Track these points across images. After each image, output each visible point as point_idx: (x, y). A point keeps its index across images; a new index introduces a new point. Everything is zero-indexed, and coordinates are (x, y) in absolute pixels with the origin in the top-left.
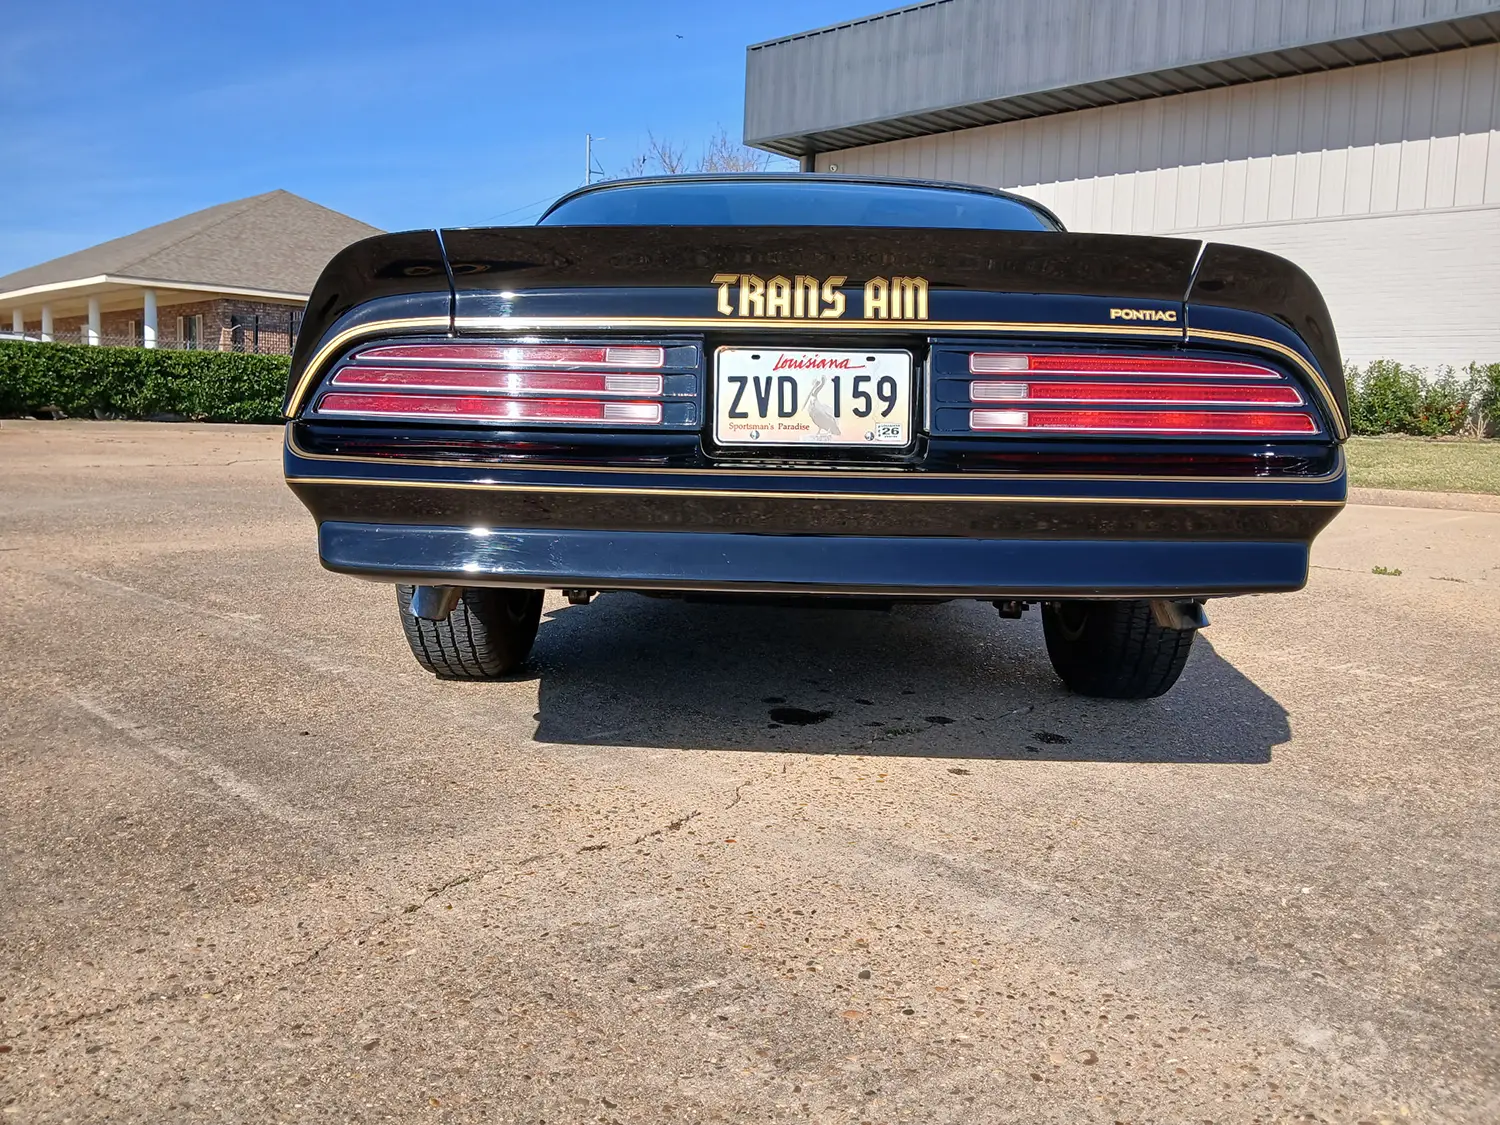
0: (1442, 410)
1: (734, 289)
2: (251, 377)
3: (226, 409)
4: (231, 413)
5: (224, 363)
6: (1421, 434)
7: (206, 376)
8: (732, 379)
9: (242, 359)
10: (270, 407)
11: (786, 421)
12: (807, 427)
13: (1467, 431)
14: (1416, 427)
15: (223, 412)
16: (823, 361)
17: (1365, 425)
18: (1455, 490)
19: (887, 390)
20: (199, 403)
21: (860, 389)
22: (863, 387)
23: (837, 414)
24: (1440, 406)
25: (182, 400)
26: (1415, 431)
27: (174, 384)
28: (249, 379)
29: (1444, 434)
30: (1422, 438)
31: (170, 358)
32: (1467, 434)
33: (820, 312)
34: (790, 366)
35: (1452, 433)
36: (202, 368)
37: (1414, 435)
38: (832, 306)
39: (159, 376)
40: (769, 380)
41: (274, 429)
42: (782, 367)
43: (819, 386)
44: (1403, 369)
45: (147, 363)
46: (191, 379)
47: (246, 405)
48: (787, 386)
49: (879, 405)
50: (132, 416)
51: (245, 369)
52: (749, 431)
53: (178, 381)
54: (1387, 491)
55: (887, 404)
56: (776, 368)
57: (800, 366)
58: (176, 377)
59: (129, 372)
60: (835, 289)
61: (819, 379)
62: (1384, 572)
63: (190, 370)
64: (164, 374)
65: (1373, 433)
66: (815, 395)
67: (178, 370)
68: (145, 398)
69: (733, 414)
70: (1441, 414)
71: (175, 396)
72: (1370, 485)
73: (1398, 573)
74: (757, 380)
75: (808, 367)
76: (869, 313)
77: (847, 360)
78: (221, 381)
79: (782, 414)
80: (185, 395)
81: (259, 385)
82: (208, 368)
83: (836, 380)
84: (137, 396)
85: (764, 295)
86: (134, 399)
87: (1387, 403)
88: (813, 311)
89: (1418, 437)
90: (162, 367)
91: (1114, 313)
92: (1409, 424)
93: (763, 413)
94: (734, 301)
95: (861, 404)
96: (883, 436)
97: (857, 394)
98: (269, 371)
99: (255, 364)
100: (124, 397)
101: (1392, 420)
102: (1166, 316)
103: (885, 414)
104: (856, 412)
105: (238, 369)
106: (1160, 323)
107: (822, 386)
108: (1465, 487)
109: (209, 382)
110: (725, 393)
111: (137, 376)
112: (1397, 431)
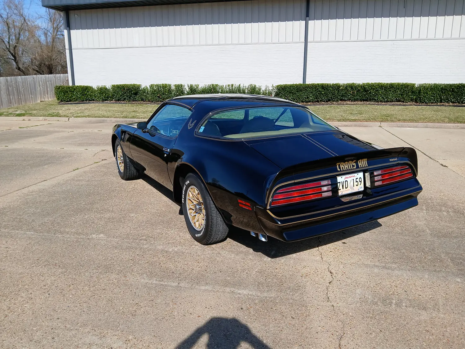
1: (339, 165)
8: (338, 183)
11: (346, 189)
12: (349, 190)
16: (351, 176)
19: (360, 180)
22: (357, 180)
23: (354, 186)
33: (353, 168)
34: (346, 178)
38: (354, 166)
40: (344, 181)
43: (351, 181)
48: (346, 182)
49: (359, 183)
52: (341, 193)
55: (361, 182)
56: (344, 179)
60: (354, 162)
66: (350, 183)
69: (338, 190)
74: (342, 182)
75: (349, 178)
76: (360, 167)
77: (354, 175)
79: (346, 188)
83: (353, 179)
85: (344, 165)
88: (352, 168)
91: (390, 160)
93: (343, 189)
94: (340, 168)
96: (360, 189)
97: (356, 182)
102: (396, 159)
103: (360, 185)
104: (356, 185)
106: (396, 161)
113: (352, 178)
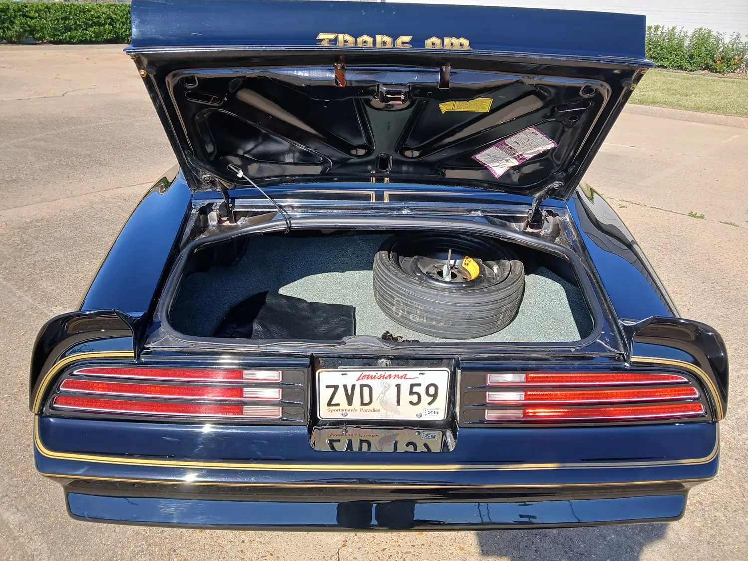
0: (730, 59)
2: (75, 17)
3: (63, 36)
4: (66, 39)
5: (58, 9)
6: (716, 72)
7: (49, 17)
8: (328, 387)
9: (68, 6)
10: (87, 35)
11: (365, 408)
12: (379, 411)
13: (741, 70)
14: (714, 69)
15: (62, 38)
16: (390, 376)
17: (687, 65)
18: (730, 114)
19: (432, 391)
20: (47, 33)
21: (414, 391)
22: (415, 389)
23: (399, 404)
24: (730, 56)
25: (38, 32)
26: (713, 70)
27: (32, 23)
28: (73, 18)
29: (729, 72)
30: (716, 74)
31: (27, 7)
32: (741, 71)
34: (367, 379)
35: (733, 72)
36: (46, 12)
37: (713, 72)
39: (22, 18)
40: (353, 387)
41: (91, 47)
42: (362, 379)
44: (712, 33)
45: (14, 10)
46: (41, 19)
47: (74, 33)
48: (366, 390)
49: (426, 399)
50: (11, 42)
51: (70, 13)
52: (341, 413)
53: (33, 21)
54: (695, 113)
55: (432, 398)
56: (358, 380)
57: (374, 378)
58: (32, 18)
59: (4, 16)
61: (387, 385)
62: (695, 216)
63: (39, 14)
64: (24, 16)
65: (691, 70)
66: (384, 394)
67: (32, 14)
68: (17, 32)
69: (329, 404)
70: (729, 61)
71: (32, 31)
72: (686, 108)
73: (702, 217)
74: (345, 387)
75: (379, 379)
77: (406, 375)
78: (58, 20)
79: (362, 404)
80: (39, 29)
81: (79, 22)
82: (50, 12)
83: (398, 386)
84: (11, 30)
86: (10, 32)
87: (701, 54)
89: (715, 74)
90: (23, 12)
92: (711, 66)
93: (350, 403)
95: (415, 399)
96: (428, 415)
97: (412, 393)
98: (84, 13)
99: (76, 9)
100: (4, 31)
101: (702, 64)
103: (430, 404)
104: (411, 403)
105: (66, 12)
107: (388, 390)
108: (737, 113)
109: (51, 21)
110: (324, 395)
111: (9, 18)
112: (704, 69)
113: (394, 382)
